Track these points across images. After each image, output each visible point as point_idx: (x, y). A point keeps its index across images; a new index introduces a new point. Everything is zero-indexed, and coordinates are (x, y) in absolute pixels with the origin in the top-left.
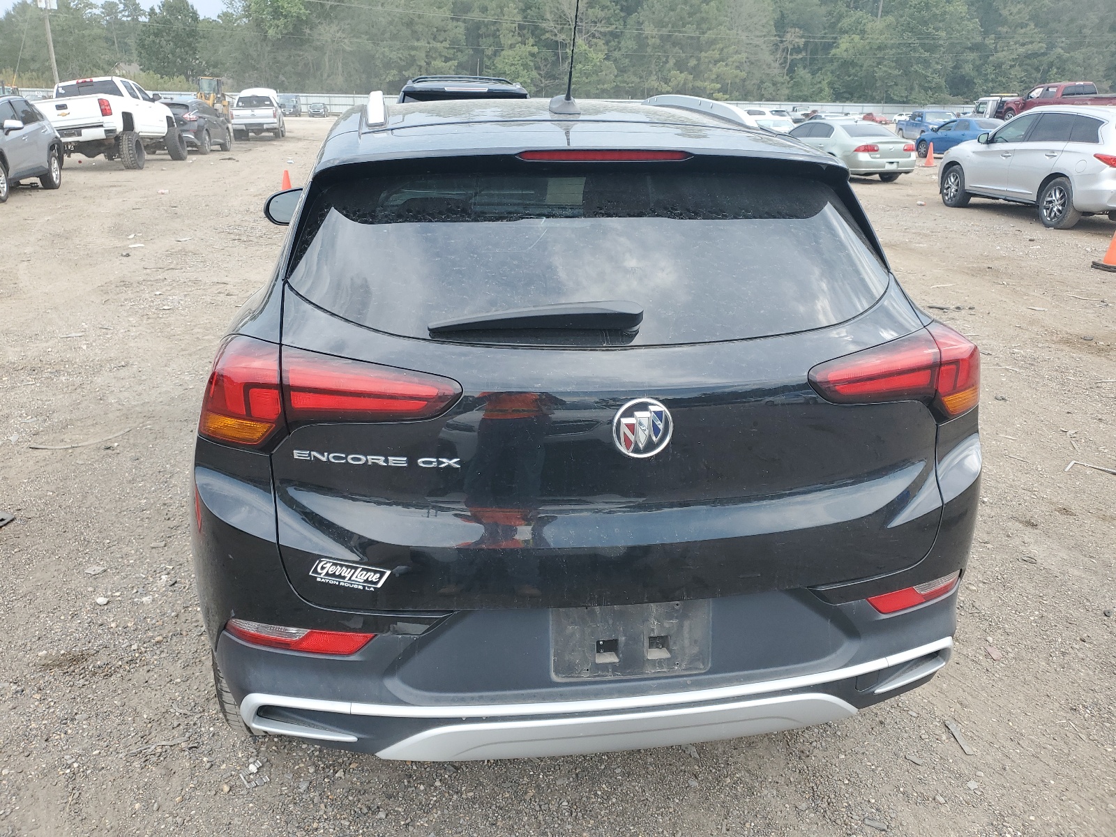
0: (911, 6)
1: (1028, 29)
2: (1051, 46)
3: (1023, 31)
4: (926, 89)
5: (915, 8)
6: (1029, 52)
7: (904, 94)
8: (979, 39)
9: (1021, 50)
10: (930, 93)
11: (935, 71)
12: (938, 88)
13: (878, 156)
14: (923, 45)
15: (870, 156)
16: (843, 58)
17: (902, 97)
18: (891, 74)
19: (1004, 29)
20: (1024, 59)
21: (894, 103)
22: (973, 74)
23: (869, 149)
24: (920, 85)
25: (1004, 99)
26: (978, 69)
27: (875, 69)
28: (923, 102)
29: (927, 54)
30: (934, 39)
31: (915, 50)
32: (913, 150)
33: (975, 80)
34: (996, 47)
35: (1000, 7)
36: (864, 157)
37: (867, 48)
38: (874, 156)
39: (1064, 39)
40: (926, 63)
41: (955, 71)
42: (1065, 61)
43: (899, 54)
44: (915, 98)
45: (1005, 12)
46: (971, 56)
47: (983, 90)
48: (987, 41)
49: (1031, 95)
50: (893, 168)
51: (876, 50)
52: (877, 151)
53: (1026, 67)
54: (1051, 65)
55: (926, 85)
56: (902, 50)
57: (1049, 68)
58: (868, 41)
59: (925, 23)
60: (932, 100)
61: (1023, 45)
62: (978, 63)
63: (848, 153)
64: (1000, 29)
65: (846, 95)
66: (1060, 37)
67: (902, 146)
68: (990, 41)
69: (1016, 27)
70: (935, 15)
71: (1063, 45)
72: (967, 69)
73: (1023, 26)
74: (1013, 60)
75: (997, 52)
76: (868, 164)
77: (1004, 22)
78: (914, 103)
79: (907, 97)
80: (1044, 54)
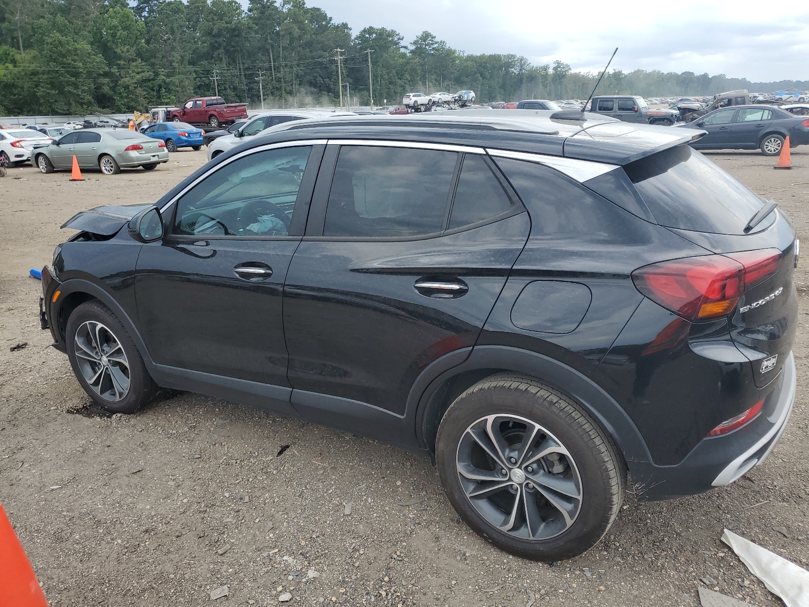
0: (47, 43)
1: (138, 62)
2: (157, 74)
3: (134, 64)
4: (82, 104)
5: (51, 44)
6: (144, 78)
7: (66, 108)
8: (107, 69)
9: (138, 76)
10: (85, 107)
11: (83, 91)
12: (89, 104)
13: (144, 152)
14: (67, 72)
15: (138, 152)
16: (3, 82)
17: (64, 110)
18: (49, 93)
19: (122, 62)
20: (142, 83)
21: (60, 115)
22: (111, 93)
23: (136, 148)
24: (76, 102)
25: (168, 109)
26: (113, 89)
27: (35, 89)
28: (82, 113)
29: (73, 79)
30: (75, 68)
31: (62, 75)
32: (164, 146)
33: (114, 98)
34: (120, 74)
35: (113, 47)
36: (134, 154)
37: (23, 73)
38: (141, 152)
39: (163, 70)
40: (75, 85)
41: (98, 91)
42: (168, 84)
43: (51, 78)
44: (76, 111)
45: (118, 51)
46: (106, 80)
47: (122, 104)
48: (112, 70)
49: (186, 106)
50: (155, 159)
51: (31, 75)
52: (142, 148)
53: (145, 88)
54: (160, 87)
55: (80, 101)
56: (52, 75)
57: (160, 89)
58: (22, 68)
59: (64, 56)
60: (89, 112)
61: (138, 73)
62: (111, 85)
63: (121, 153)
64: (118, 62)
65: (16, 110)
66: (160, 68)
67: (157, 144)
68: (114, 70)
69: (129, 61)
70: (69, 51)
71: (163, 73)
72: (106, 89)
73: (134, 60)
74: (135, 83)
75: (122, 78)
76: (138, 159)
77: (120, 58)
78: (76, 114)
79: (68, 110)
80: (153, 80)
